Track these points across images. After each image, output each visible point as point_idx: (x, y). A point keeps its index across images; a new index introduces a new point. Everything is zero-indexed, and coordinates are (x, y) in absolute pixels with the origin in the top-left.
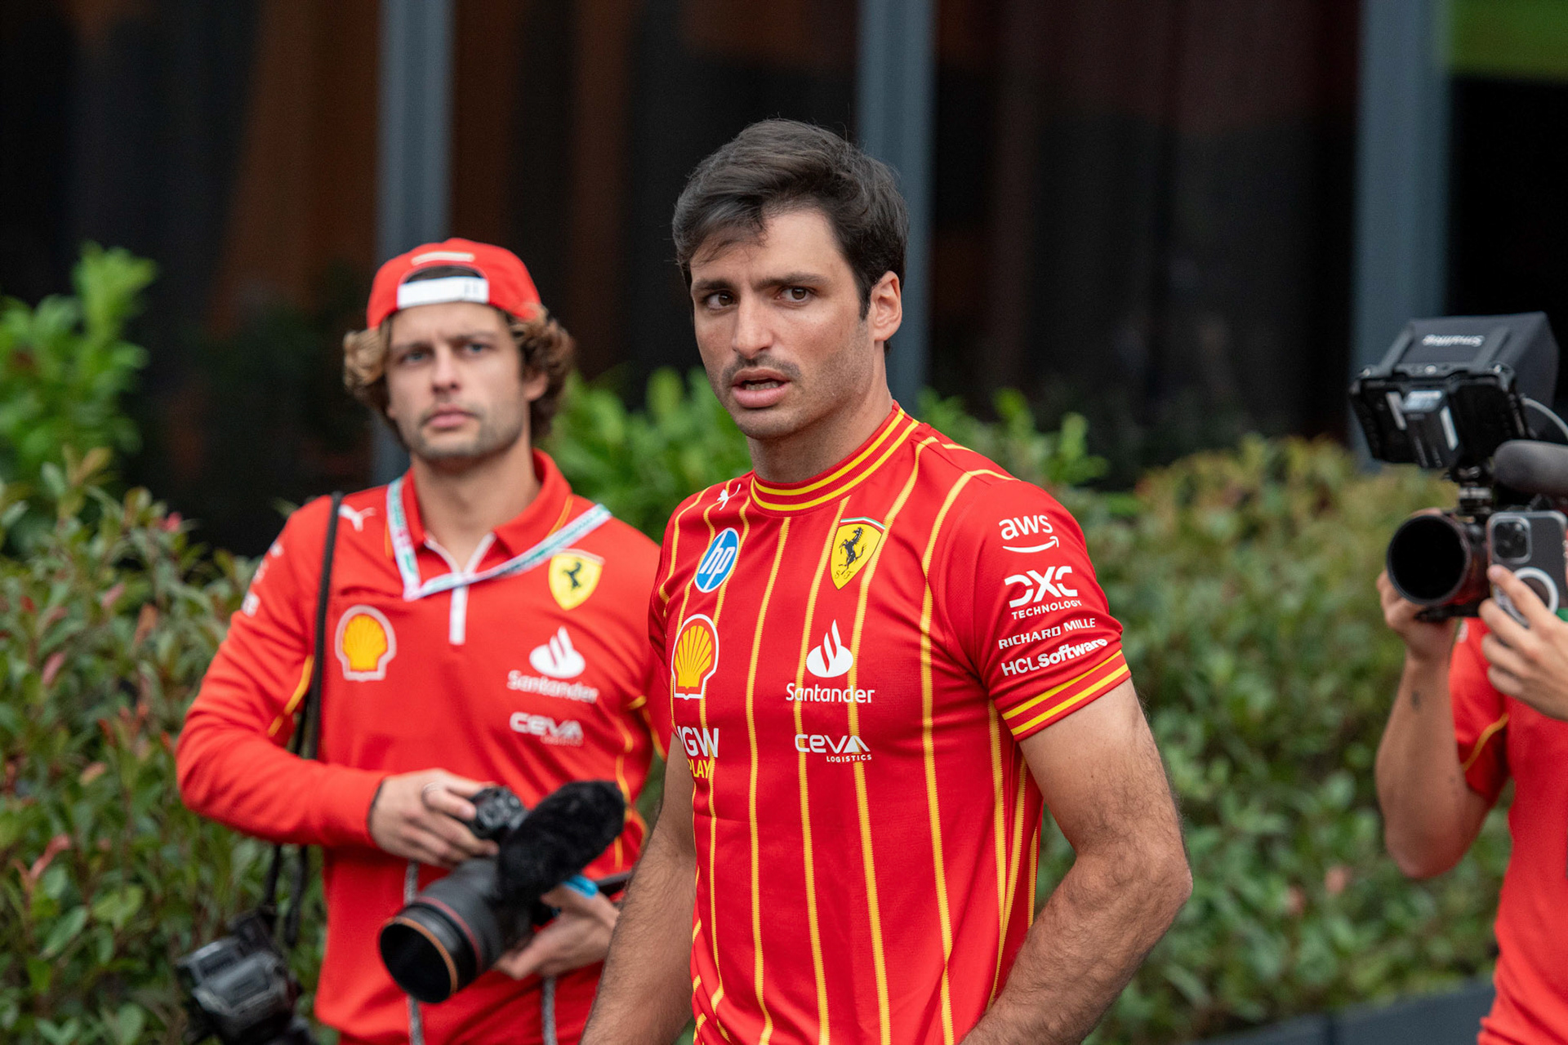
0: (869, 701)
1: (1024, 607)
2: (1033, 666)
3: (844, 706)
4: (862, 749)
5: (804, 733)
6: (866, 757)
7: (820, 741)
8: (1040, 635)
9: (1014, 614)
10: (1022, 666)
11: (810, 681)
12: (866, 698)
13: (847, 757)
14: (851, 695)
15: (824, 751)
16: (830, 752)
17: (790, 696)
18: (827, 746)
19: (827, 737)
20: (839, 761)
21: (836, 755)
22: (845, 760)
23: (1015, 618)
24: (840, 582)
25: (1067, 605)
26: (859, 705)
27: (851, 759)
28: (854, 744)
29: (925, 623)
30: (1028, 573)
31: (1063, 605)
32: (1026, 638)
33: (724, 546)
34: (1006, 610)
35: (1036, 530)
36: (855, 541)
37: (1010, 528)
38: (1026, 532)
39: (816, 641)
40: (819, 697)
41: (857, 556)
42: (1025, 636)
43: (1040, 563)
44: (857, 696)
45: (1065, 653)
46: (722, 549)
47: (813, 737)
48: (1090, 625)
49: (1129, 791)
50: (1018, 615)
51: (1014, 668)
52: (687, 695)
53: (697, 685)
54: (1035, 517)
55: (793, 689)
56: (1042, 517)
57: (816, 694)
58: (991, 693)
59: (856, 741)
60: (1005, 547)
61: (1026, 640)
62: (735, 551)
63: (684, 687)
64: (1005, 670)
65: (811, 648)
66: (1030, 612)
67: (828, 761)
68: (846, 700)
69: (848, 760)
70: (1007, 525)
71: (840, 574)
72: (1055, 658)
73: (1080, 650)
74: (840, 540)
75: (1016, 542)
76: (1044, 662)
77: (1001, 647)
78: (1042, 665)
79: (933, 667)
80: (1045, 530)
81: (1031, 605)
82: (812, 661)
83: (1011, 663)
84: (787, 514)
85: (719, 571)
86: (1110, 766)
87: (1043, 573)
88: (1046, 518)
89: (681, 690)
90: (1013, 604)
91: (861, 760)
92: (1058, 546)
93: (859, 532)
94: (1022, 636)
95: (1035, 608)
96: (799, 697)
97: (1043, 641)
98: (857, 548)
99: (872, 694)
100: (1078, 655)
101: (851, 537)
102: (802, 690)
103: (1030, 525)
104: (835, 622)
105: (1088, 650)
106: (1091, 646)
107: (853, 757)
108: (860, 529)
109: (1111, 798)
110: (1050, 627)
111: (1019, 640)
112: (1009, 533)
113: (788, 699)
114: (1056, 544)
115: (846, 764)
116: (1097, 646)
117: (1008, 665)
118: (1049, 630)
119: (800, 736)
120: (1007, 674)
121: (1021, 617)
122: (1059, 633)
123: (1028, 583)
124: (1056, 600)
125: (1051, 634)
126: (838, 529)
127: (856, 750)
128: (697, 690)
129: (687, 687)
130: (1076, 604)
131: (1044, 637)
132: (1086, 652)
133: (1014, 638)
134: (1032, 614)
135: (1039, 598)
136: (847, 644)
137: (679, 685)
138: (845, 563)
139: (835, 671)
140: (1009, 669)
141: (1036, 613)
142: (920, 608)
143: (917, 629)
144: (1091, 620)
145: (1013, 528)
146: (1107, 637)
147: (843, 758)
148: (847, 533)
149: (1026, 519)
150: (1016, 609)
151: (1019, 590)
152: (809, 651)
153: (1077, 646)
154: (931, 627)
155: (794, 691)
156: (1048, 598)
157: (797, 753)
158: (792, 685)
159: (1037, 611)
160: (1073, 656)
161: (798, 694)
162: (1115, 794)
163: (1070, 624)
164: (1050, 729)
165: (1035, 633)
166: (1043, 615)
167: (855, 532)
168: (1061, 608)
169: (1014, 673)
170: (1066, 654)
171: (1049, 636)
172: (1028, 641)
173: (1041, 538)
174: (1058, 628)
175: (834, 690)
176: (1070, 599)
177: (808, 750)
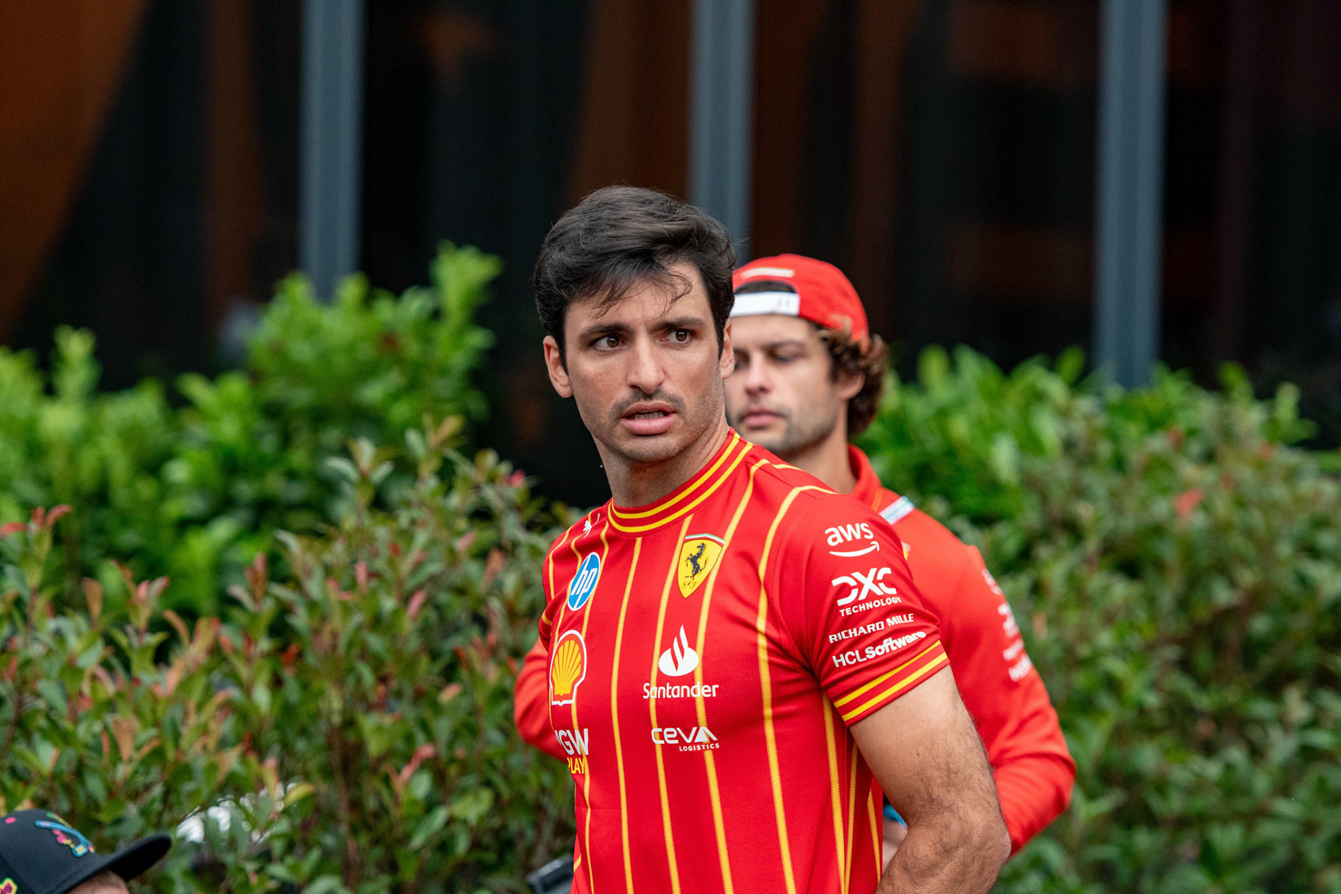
0: (714, 695)
1: (850, 605)
2: (861, 658)
3: (692, 700)
4: (711, 739)
5: (659, 727)
6: (714, 746)
7: (672, 733)
8: (866, 629)
9: (842, 611)
10: (851, 658)
11: (663, 680)
12: (711, 693)
13: (698, 746)
14: (698, 691)
15: (676, 742)
16: (682, 743)
17: (646, 694)
18: (679, 737)
19: (678, 729)
20: (691, 750)
21: (688, 745)
22: (696, 748)
23: (843, 615)
24: (686, 592)
25: (889, 601)
26: (705, 699)
27: (702, 747)
28: (703, 734)
29: (761, 624)
30: (853, 574)
31: (884, 602)
32: (853, 633)
33: (589, 569)
34: (835, 608)
35: (858, 536)
36: (699, 555)
37: (836, 535)
38: (849, 538)
39: (666, 645)
40: (670, 694)
41: (701, 568)
42: (852, 631)
43: (863, 565)
44: (704, 691)
45: (889, 645)
46: (587, 571)
47: (667, 730)
48: (909, 619)
49: (951, 766)
50: (845, 612)
51: (844, 660)
52: (561, 701)
53: (569, 692)
54: (857, 525)
55: (648, 688)
56: (863, 525)
57: (669, 692)
58: (824, 683)
59: (705, 732)
60: (831, 553)
61: (853, 634)
62: (597, 572)
63: (559, 695)
64: (836, 662)
65: (662, 651)
66: (856, 609)
67: (681, 750)
68: (694, 695)
69: (699, 749)
70: (832, 533)
71: (686, 584)
72: (880, 650)
73: (902, 642)
74: (685, 555)
75: (840, 548)
76: (871, 654)
77: (832, 642)
78: (869, 656)
79: (771, 663)
80: (866, 536)
81: (857, 602)
82: (664, 663)
83: (841, 656)
84: (639, 534)
85: (585, 591)
86: (933, 745)
87: (866, 574)
88: (867, 526)
89: (557, 698)
90: (841, 602)
91: (710, 749)
92: (878, 550)
93: (702, 547)
94: (850, 630)
95: (860, 606)
96: (653, 694)
97: (868, 635)
98: (700, 561)
99: (716, 689)
100: (900, 647)
101: (695, 552)
102: (656, 688)
103: (853, 531)
104: (682, 627)
105: (909, 642)
106: (911, 638)
107: (703, 746)
108: (703, 544)
109: (936, 773)
110: (874, 622)
111: (847, 634)
112: (834, 540)
113: (645, 697)
114: (876, 548)
115: (697, 751)
116: (917, 638)
117: (838, 658)
118: (873, 625)
119: (656, 730)
120: (837, 666)
121: (848, 614)
122: (883, 627)
123: (852, 583)
124: (879, 598)
125: (875, 628)
126: (683, 544)
127: (706, 740)
128: (569, 697)
129: (562, 695)
130: (896, 600)
131: (869, 631)
132: (907, 644)
133: (843, 633)
134: (857, 611)
135: (863, 596)
136: (693, 645)
137: (556, 694)
138: (691, 575)
139: (683, 671)
140: (839, 661)
141: (861, 610)
142: (755, 609)
143: (755, 630)
144: (910, 615)
145: (837, 535)
146: (926, 629)
147: (694, 747)
148: (691, 548)
149: (849, 527)
150: (843, 607)
151: (844, 590)
152: (662, 652)
153: (899, 639)
154: (767, 627)
155: (649, 690)
156: (871, 596)
157: (653, 745)
158: (647, 684)
159: (862, 608)
160: (895, 648)
161: (652, 693)
162: (939, 769)
163: (891, 619)
164: (878, 714)
165: (861, 628)
166: (868, 612)
167: (699, 547)
168: (883, 605)
169: (844, 664)
170: (889, 647)
171: (874, 630)
172: (856, 635)
173: (863, 543)
174: (882, 623)
175: (683, 687)
176: (891, 596)
177: (663, 742)
